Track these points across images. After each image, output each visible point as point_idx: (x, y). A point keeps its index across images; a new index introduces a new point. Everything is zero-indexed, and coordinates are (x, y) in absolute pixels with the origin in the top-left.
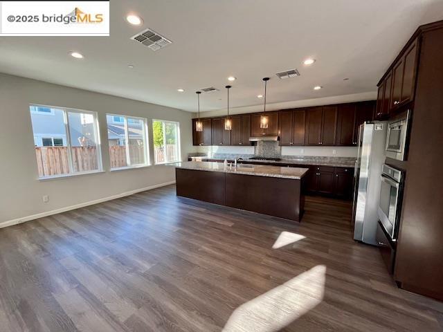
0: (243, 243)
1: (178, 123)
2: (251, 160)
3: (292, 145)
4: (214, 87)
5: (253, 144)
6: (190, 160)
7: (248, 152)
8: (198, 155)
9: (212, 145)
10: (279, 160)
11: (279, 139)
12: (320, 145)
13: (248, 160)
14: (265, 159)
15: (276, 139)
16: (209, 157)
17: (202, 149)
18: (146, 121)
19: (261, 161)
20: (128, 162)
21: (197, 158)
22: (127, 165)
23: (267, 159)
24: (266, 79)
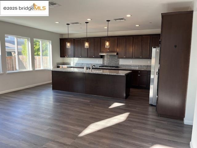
0: (96, 107)
1: (51, 41)
2: (100, 68)
3: (125, 58)
4: (78, 22)
5: (102, 57)
6: (58, 67)
7: (98, 62)
8: (64, 64)
9: (74, 57)
10: (118, 67)
11: (117, 54)
12: (141, 58)
13: (99, 68)
14: (109, 66)
15: (116, 54)
16: (72, 65)
17: (67, 60)
18: (30, 40)
19: (107, 68)
20: (17, 68)
21: (63, 66)
22: (16, 70)
23: (110, 67)
24: (108, 21)
